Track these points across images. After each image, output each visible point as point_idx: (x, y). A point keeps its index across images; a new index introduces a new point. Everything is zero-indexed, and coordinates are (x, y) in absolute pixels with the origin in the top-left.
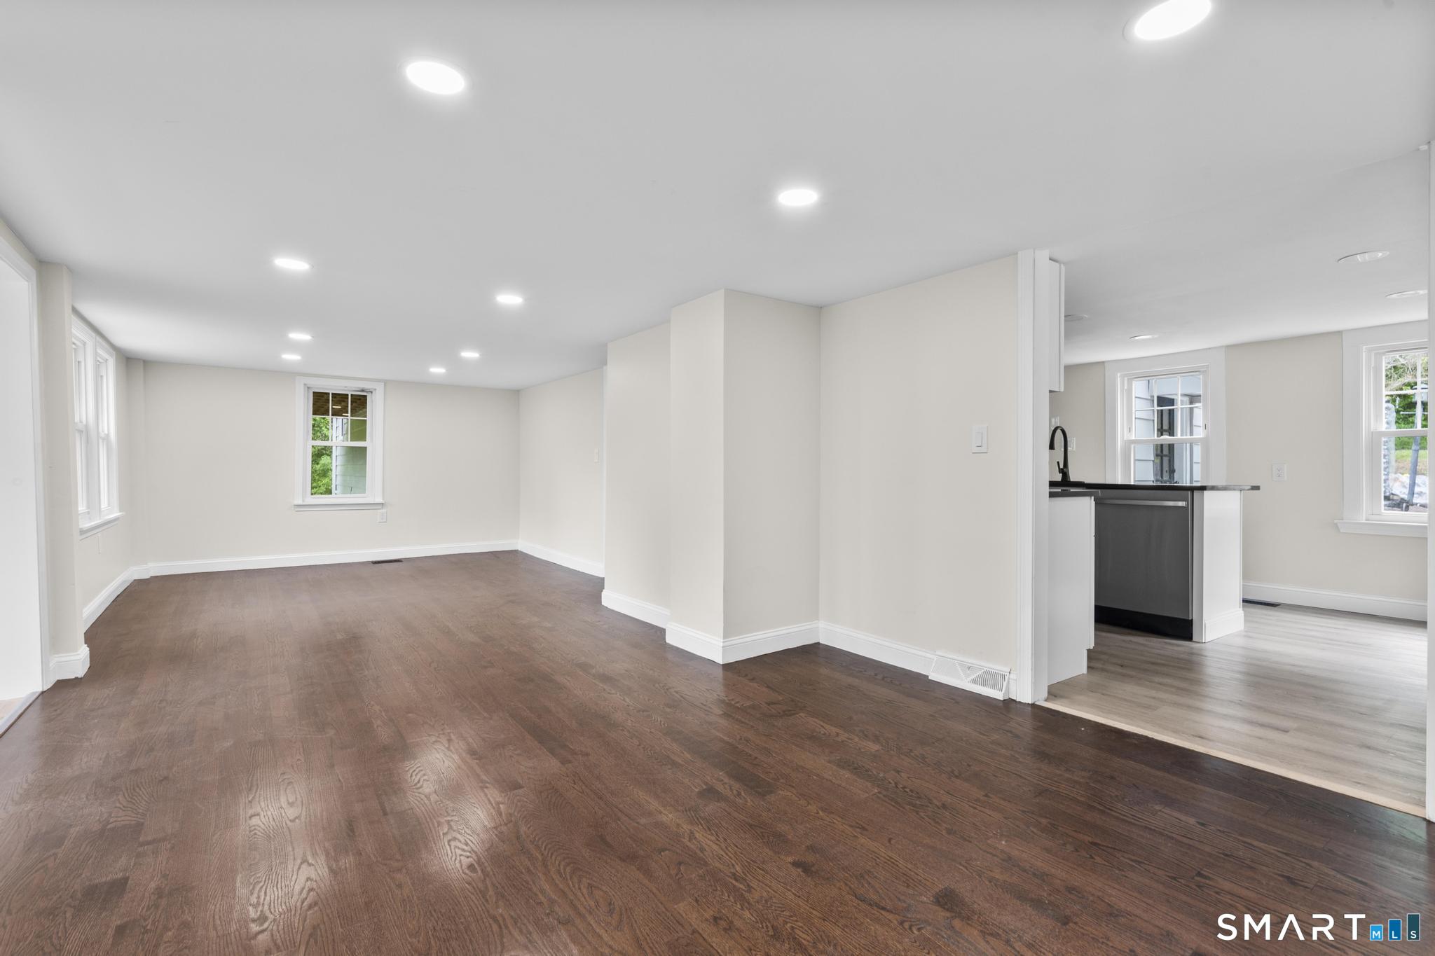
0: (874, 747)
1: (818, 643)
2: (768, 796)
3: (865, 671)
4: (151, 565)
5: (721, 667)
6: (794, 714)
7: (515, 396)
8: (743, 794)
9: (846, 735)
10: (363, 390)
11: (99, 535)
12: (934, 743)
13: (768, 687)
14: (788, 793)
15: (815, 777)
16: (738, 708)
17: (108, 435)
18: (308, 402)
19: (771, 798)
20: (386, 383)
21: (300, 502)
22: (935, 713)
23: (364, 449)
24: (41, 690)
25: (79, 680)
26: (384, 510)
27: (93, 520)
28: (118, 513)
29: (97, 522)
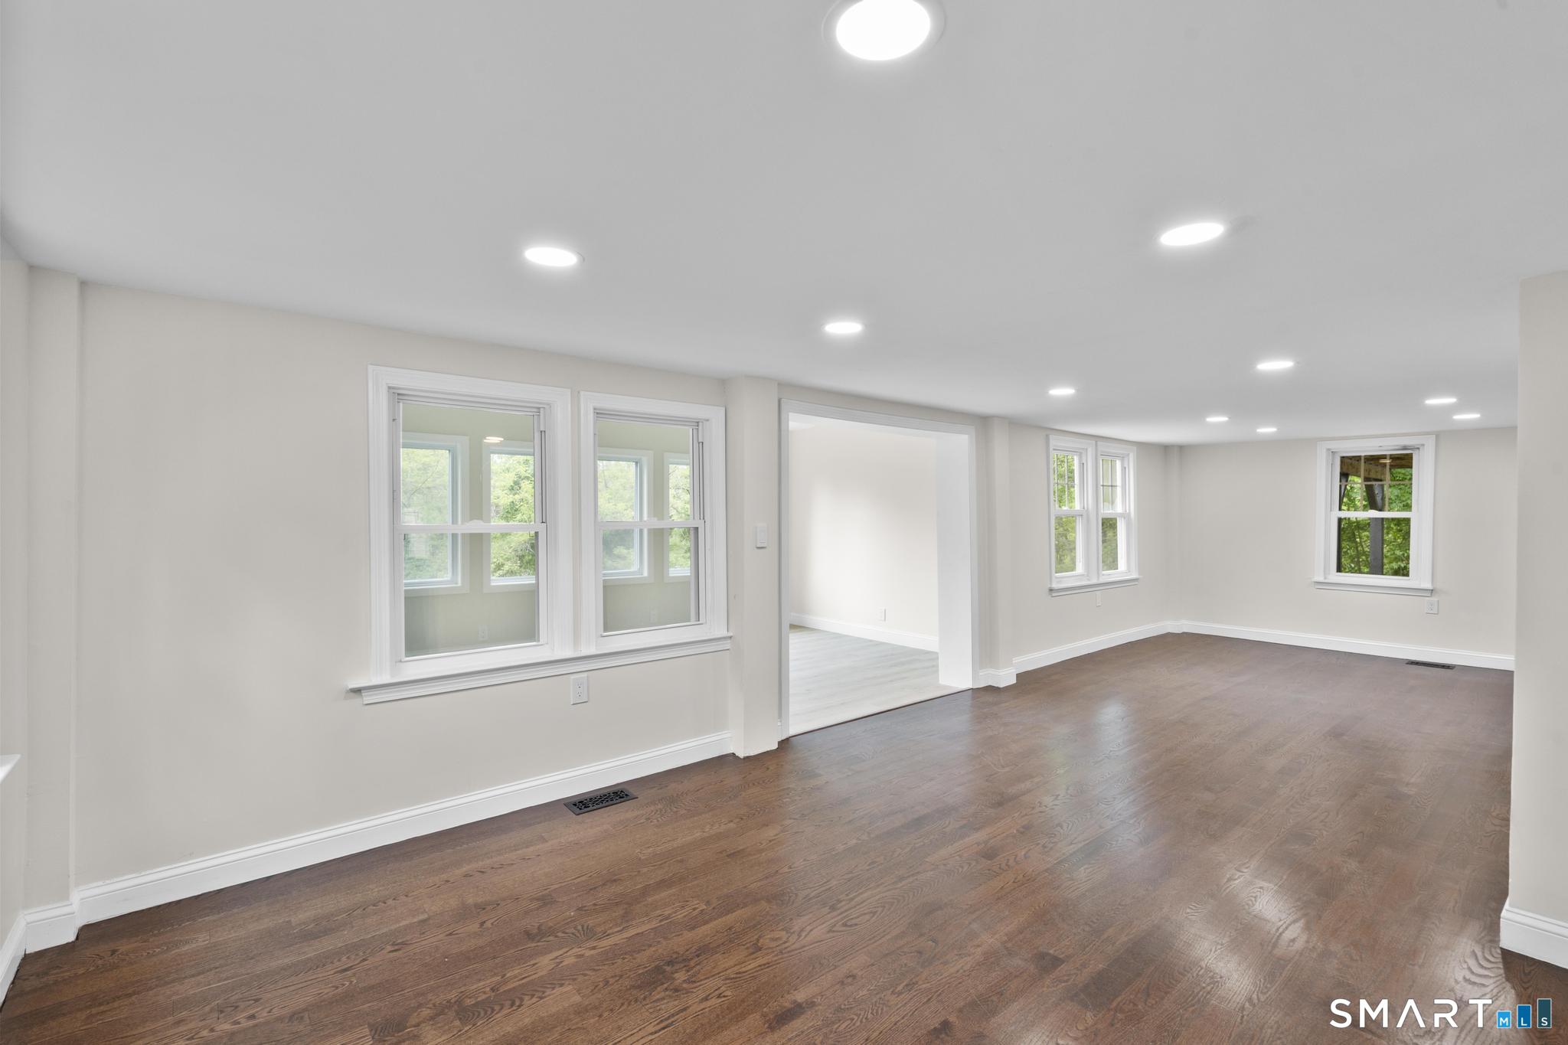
11: (1099, 592)
17: (1129, 514)
18: (1332, 467)
20: (1438, 437)
21: (1321, 579)
23: (1407, 521)
24: (971, 687)
25: (998, 689)
26: (1434, 599)
27: (1089, 580)
28: (1134, 576)
29: (1094, 581)
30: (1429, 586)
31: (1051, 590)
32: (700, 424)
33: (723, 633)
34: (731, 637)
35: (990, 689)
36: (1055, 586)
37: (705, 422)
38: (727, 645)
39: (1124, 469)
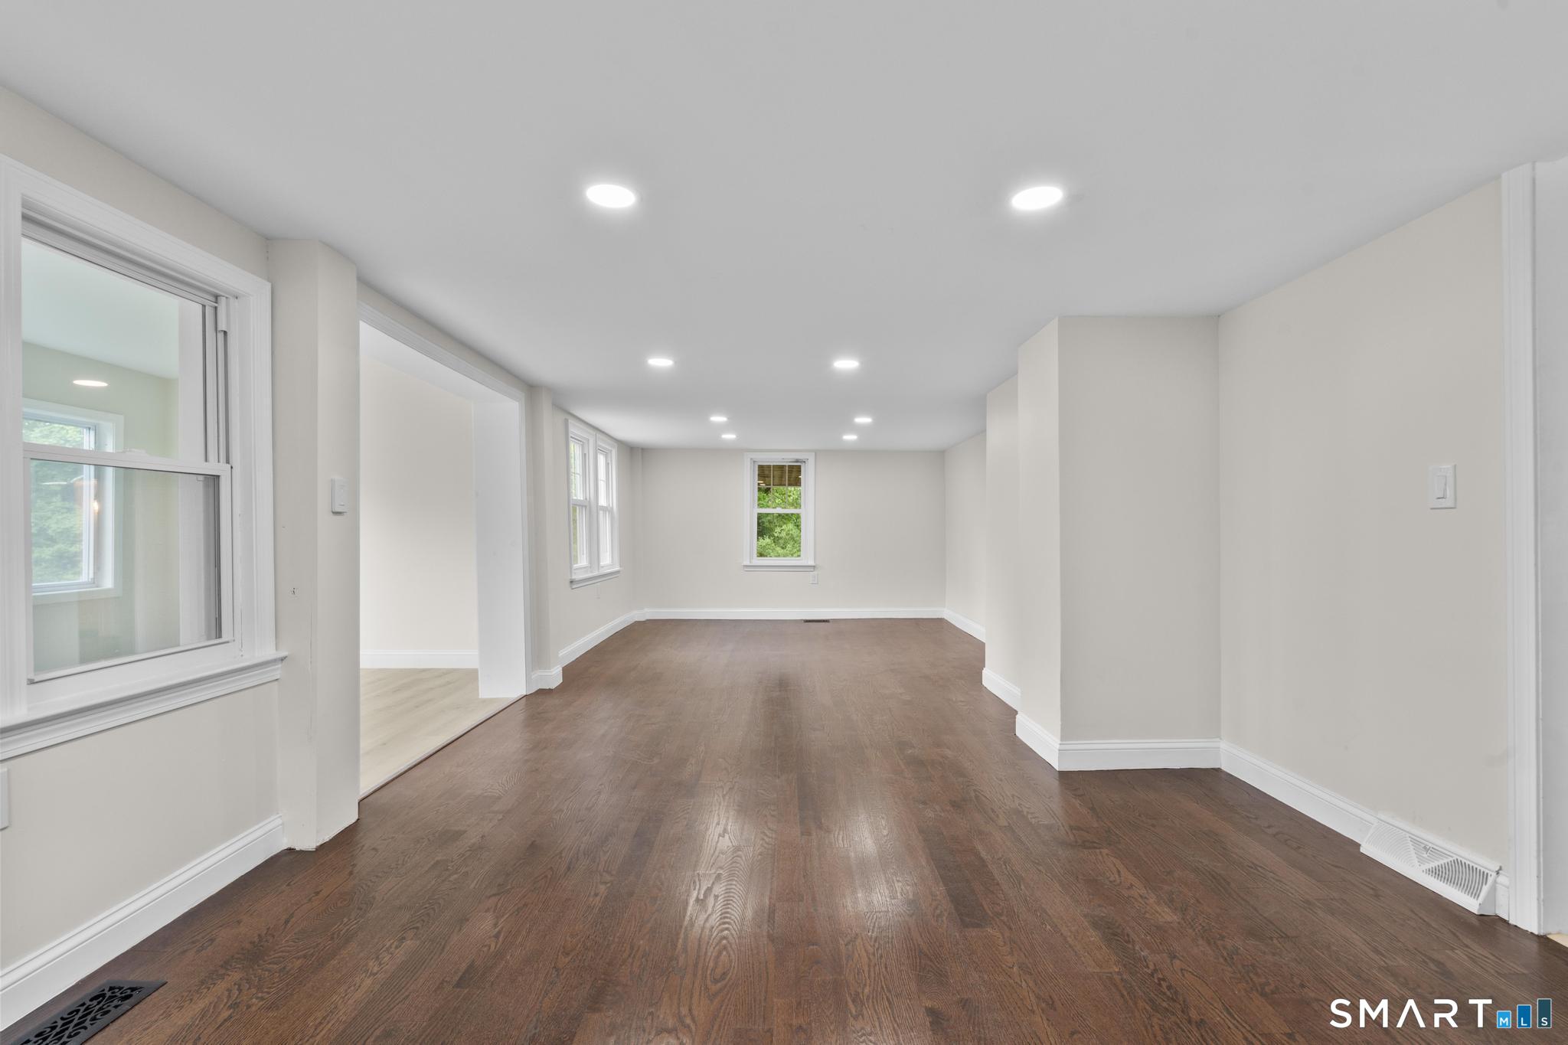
0: (1168, 916)
1: (1218, 770)
2: (971, 929)
3: (1256, 819)
4: (646, 610)
5: (1057, 775)
6: (1095, 848)
7: (939, 458)
8: (944, 918)
9: (1143, 892)
10: (797, 461)
11: (598, 584)
12: (1271, 938)
13: (1093, 809)
14: (998, 935)
15: (1048, 927)
16: (1031, 823)
17: (612, 508)
18: (754, 474)
19: (973, 933)
20: (816, 452)
21: (748, 563)
22: (1317, 900)
23: (798, 516)
24: (525, 694)
25: (550, 690)
26: (815, 573)
27: (592, 572)
28: (617, 568)
29: (596, 573)
30: (811, 563)
31: (572, 582)
32: (223, 300)
33: (269, 652)
34: (282, 659)
35: (541, 692)
36: (577, 577)
37: (232, 300)
38: (277, 672)
39: (607, 464)
